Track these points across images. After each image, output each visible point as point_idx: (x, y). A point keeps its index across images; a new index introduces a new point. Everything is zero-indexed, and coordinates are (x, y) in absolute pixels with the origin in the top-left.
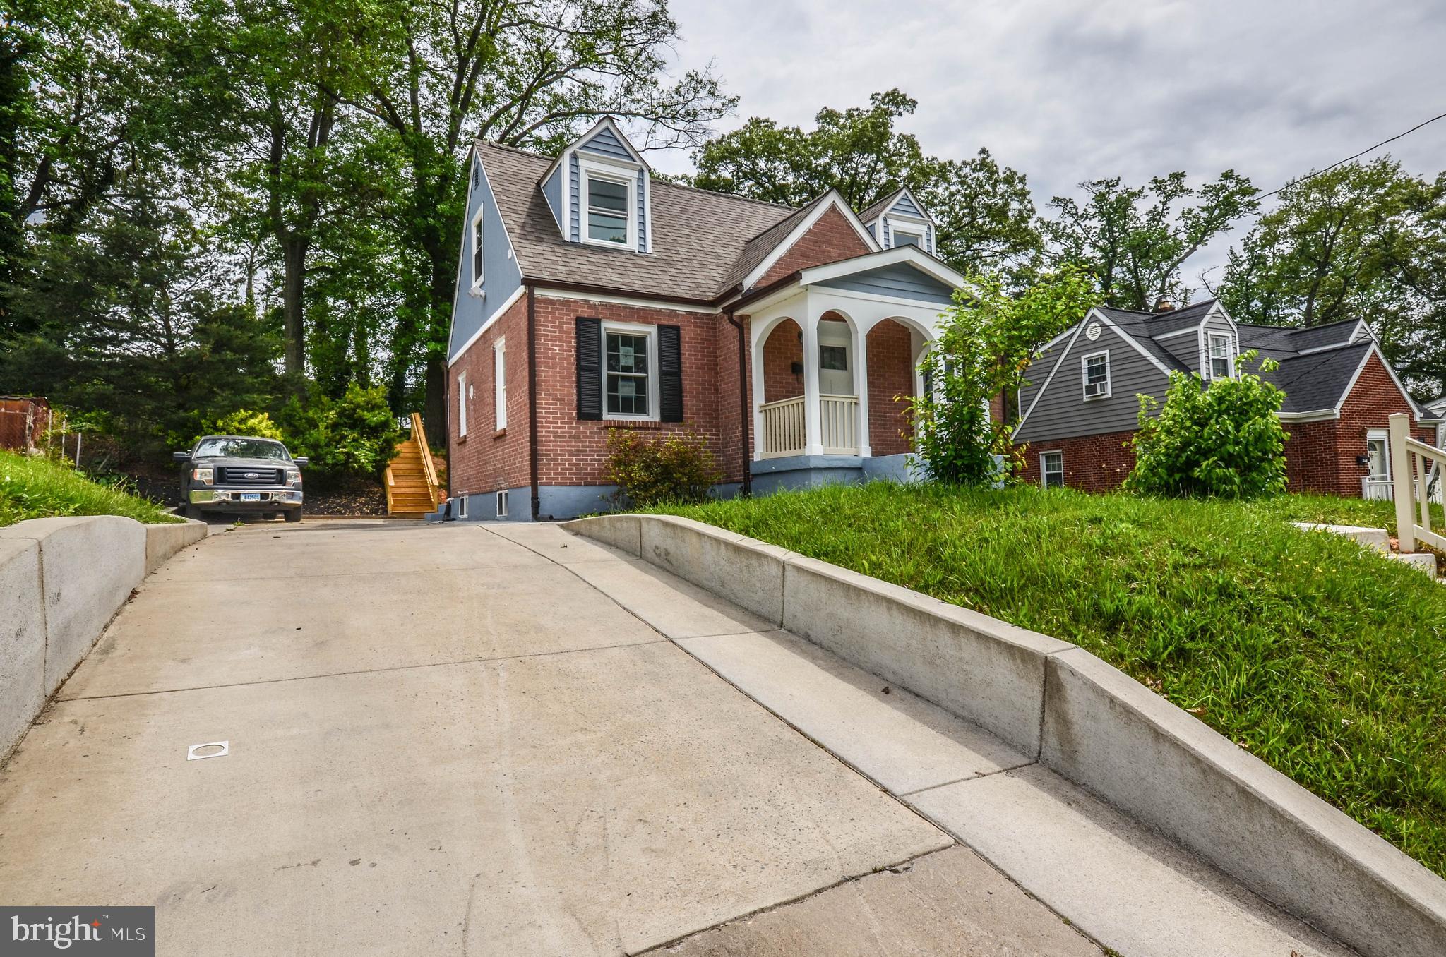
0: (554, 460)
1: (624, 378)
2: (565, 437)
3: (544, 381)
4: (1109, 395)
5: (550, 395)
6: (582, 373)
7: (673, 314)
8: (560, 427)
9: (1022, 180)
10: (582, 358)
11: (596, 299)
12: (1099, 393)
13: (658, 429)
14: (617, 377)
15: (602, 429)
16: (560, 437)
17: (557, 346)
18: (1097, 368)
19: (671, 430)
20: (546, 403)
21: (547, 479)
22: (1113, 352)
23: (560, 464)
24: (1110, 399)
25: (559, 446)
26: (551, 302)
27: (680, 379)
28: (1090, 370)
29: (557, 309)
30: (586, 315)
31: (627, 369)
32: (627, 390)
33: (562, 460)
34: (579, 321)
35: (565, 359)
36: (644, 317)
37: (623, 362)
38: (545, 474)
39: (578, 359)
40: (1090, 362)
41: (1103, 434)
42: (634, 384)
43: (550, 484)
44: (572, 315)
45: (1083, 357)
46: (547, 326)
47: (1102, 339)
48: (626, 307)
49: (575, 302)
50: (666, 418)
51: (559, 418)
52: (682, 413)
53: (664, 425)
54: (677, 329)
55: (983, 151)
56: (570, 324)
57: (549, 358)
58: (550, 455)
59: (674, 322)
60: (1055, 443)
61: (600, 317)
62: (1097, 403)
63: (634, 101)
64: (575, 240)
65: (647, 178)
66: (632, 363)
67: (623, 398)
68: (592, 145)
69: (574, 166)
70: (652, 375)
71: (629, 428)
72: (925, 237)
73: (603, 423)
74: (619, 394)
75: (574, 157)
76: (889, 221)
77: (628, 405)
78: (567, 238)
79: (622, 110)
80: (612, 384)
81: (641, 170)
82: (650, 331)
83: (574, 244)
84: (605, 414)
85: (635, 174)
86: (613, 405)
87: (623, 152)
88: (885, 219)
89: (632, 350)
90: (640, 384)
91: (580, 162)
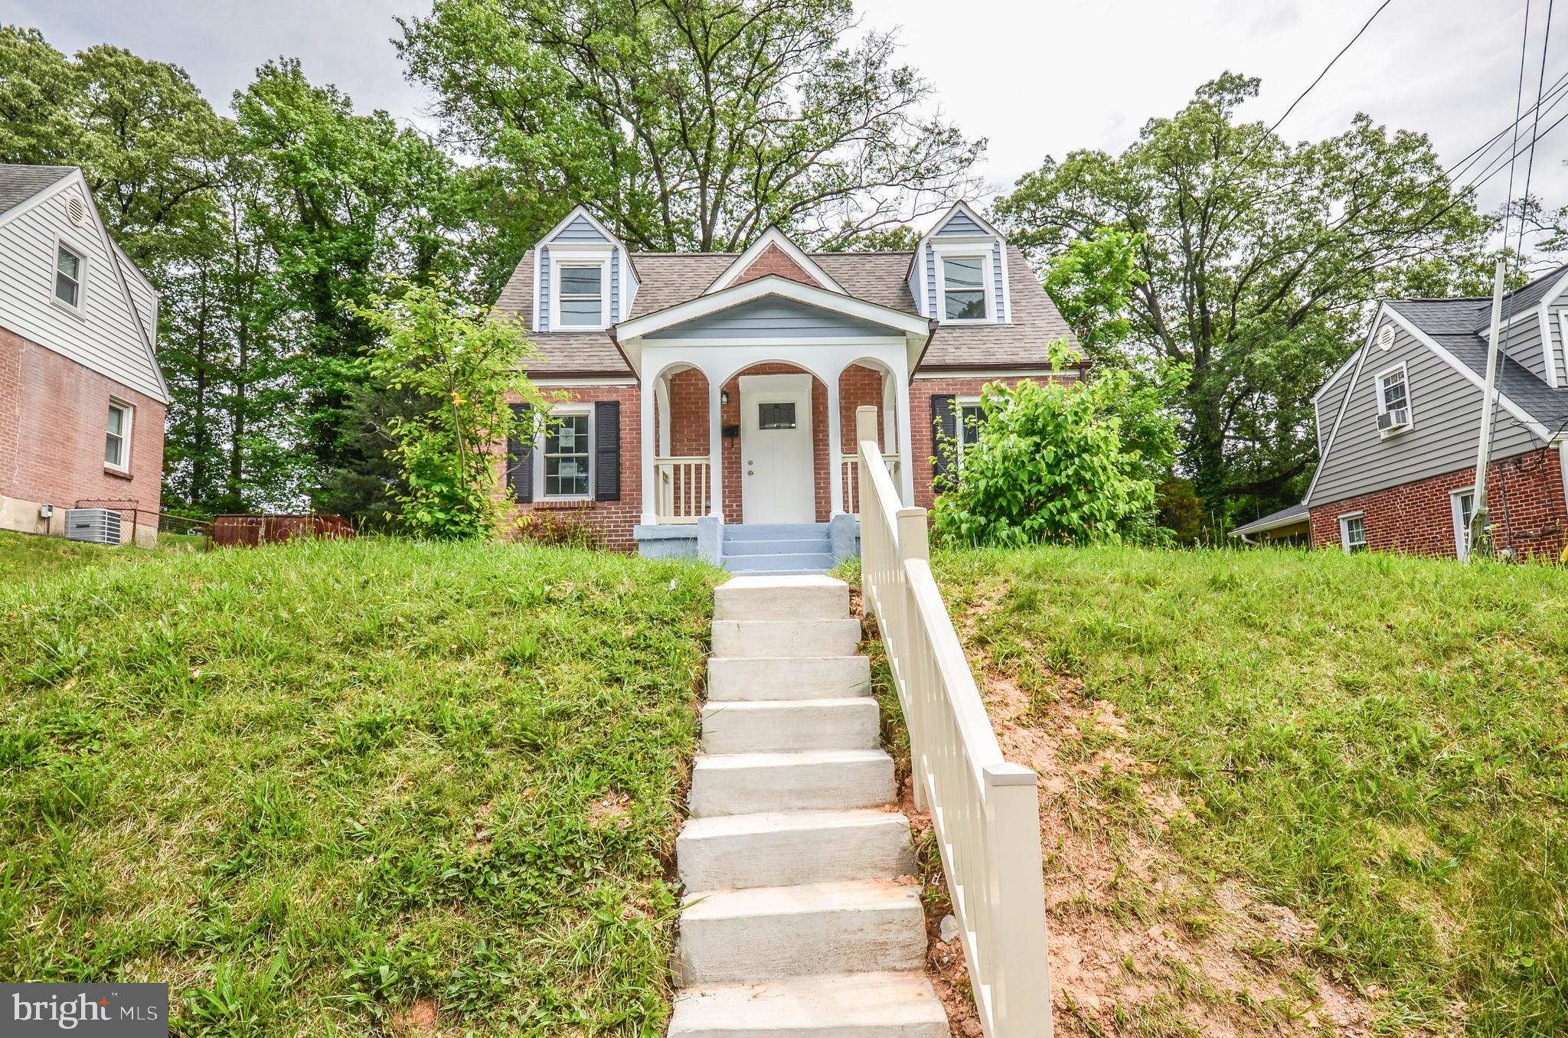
1: (565, 460)
4: (1410, 427)
7: (612, 389)
9: (1423, 141)
12: (1394, 424)
13: (593, 508)
14: (558, 459)
15: (533, 511)
18: (1396, 389)
19: (607, 508)
22: (1411, 364)
24: (1412, 432)
27: (618, 456)
28: (1387, 394)
30: (520, 401)
31: (565, 450)
32: (567, 471)
34: (513, 407)
36: (583, 396)
37: (562, 443)
40: (1386, 382)
41: (1405, 485)
42: (575, 464)
45: (1377, 376)
47: (1397, 346)
50: (600, 497)
52: (618, 489)
53: (598, 504)
54: (616, 404)
55: (1360, 117)
59: (613, 397)
60: (1354, 501)
61: (534, 401)
62: (1396, 438)
63: (879, 171)
64: (544, 329)
65: (623, 254)
66: (572, 443)
67: (563, 480)
68: (565, 235)
69: (545, 259)
70: (591, 454)
71: (561, 509)
72: (990, 256)
73: (533, 506)
74: (560, 475)
75: (545, 250)
76: (934, 247)
77: (568, 486)
78: (536, 328)
79: (864, 184)
80: (552, 466)
81: (616, 250)
82: (588, 409)
83: (541, 334)
84: (540, 496)
85: (609, 254)
86: (552, 487)
87: (596, 235)
88: (929, 246)
89: (573, 430)
90: (583, 464)
91: (552, 254)
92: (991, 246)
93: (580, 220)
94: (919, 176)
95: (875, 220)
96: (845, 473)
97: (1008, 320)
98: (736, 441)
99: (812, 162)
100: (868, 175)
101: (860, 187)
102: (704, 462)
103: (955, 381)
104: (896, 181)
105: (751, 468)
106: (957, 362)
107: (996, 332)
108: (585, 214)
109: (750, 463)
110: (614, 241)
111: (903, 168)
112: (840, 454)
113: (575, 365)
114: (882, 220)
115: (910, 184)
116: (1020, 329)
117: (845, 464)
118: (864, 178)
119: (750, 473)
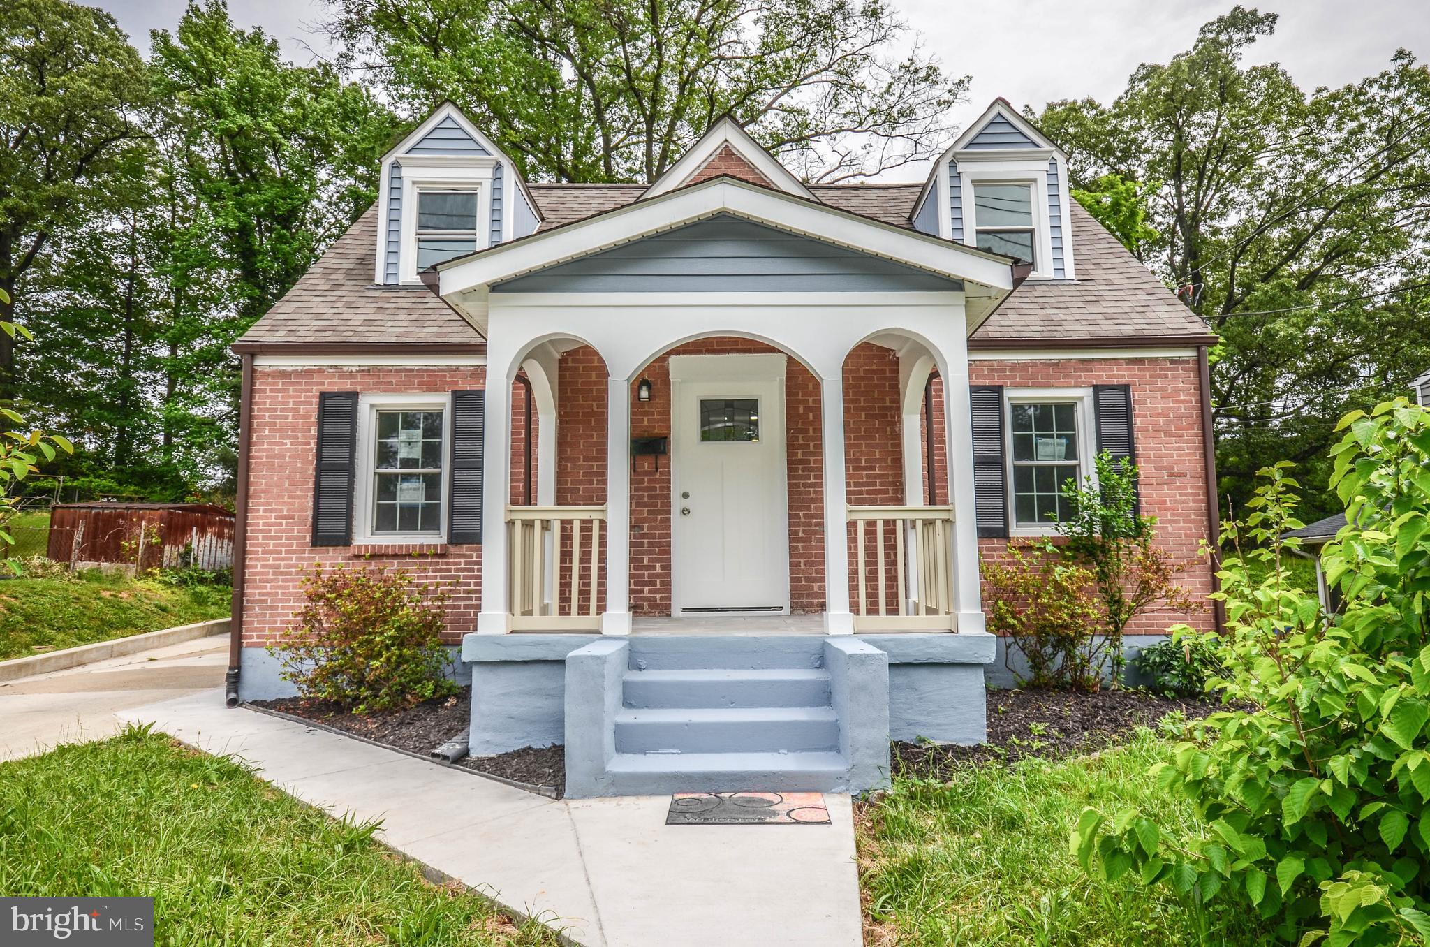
0: (271, 608)
1: (406, 478)
2: (290, 573)
3: (264, 491)
5: (271, 511)
6: (324, 475)
7: (479, 372)
8: (283, 559)
10: (325, 452)
11: (352, 363)
13: (443, 556)
14: (396, 476)
15: (349, 559)
16: (282, 573)
17: (288, 437)
19: (463, 556)
20: (264, 524)
21: (258, 637)
23: (279, 615)
25: (280, 587)
26: (284, 374)
27: (481, 475)
29: (292, 384)
30: (335, 389)
31: (407, 463)
32: (410, 494)
33: (283, 608)
34: (324, 397)
35: (298, 457)
36: (429, 382)
37: (402, 452)
38: (255, 630)
39: (319, 456)
42: (421, 485)
43: (260, 645)
44: (315, 391)
46: (275, 410)
48: (399, 370)
49: (320, 370)
50: (454, 538)
51: (283, 545)
52: (480, 527)
53: (452, 549)
54: (480, 395)
55: (1401, 55)
56: (310, 403)
57: (274, 456)
58: (265, 601)
59: (480, 384)
61: (358, 388)
63: (845, 115)
64: (391, 281)
65: (510, 175)
66: (417, 453)
67: (402, 508)
68: (425, 145)
69: (396, 178)
70: (445, 470)
71: (395, 556)
72: (1043, 181)
73: (352, 550)
74: (398, 502)
75: (396, 166)
76: (961, 167)
77: (409, 518)
78: (379, 279)
79: (828, 130)
80: (386, 486)
81: (498, 167)
82: (441, 401)
83: (386, 287)
84: (365, 535)
85: (489, 173)
86: (385, 519)
87: (471, 145)
88: (953, 165)
89: (420, 432)
90: (432, 484)
91: (406, 172)
92: (1045, 165)
93: (448, 124)
94: (891, 121)
95: (837, 175)
96: (852, 541)
97: (1070, 273)
98: (662, 461)
99: (770, 107)
100: (833, 119)
101: (823, 134)
102: (596, 517)
103: (1001, 367)
104: (865, 126)
105: (687, 503)
106: (1007, 336)
107: (1055, 291)
108: (456, 115)
109: (685, 495)
110: (496, 154)
111: (873, 112)
112: (844, 506)
113: (422, 335)
114: (845, 174)
115: (880, 130)
116: (1089, 286)
117: (852, 525)
118: (828, 123)
119: (685, 512)
